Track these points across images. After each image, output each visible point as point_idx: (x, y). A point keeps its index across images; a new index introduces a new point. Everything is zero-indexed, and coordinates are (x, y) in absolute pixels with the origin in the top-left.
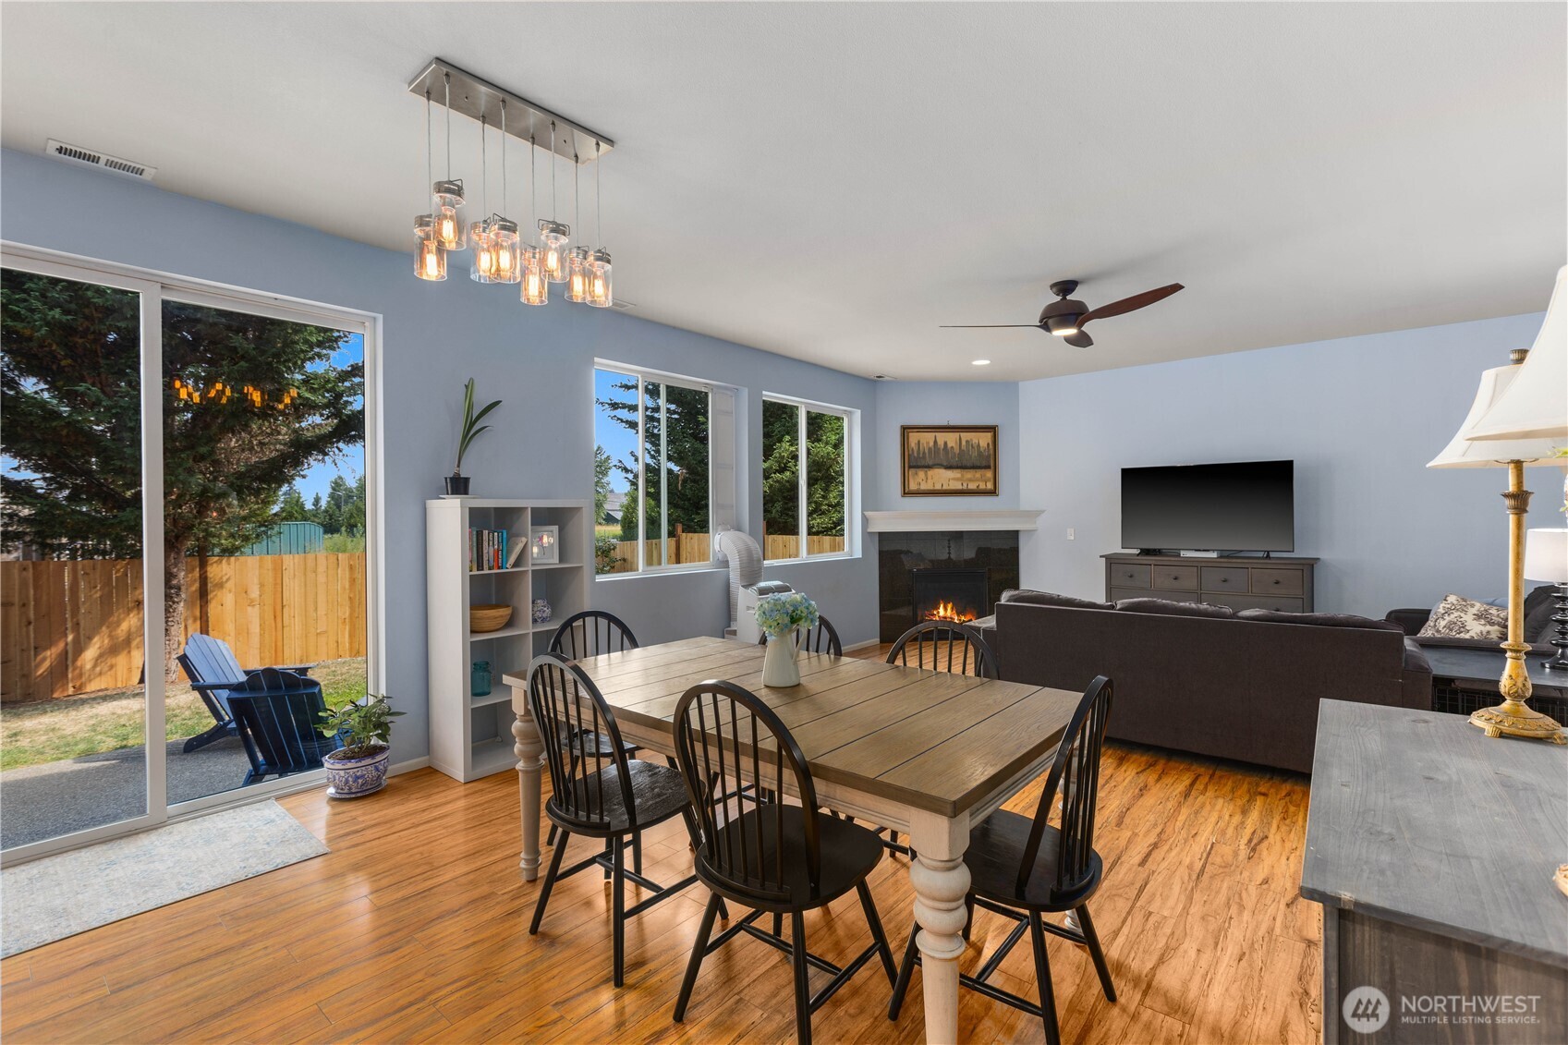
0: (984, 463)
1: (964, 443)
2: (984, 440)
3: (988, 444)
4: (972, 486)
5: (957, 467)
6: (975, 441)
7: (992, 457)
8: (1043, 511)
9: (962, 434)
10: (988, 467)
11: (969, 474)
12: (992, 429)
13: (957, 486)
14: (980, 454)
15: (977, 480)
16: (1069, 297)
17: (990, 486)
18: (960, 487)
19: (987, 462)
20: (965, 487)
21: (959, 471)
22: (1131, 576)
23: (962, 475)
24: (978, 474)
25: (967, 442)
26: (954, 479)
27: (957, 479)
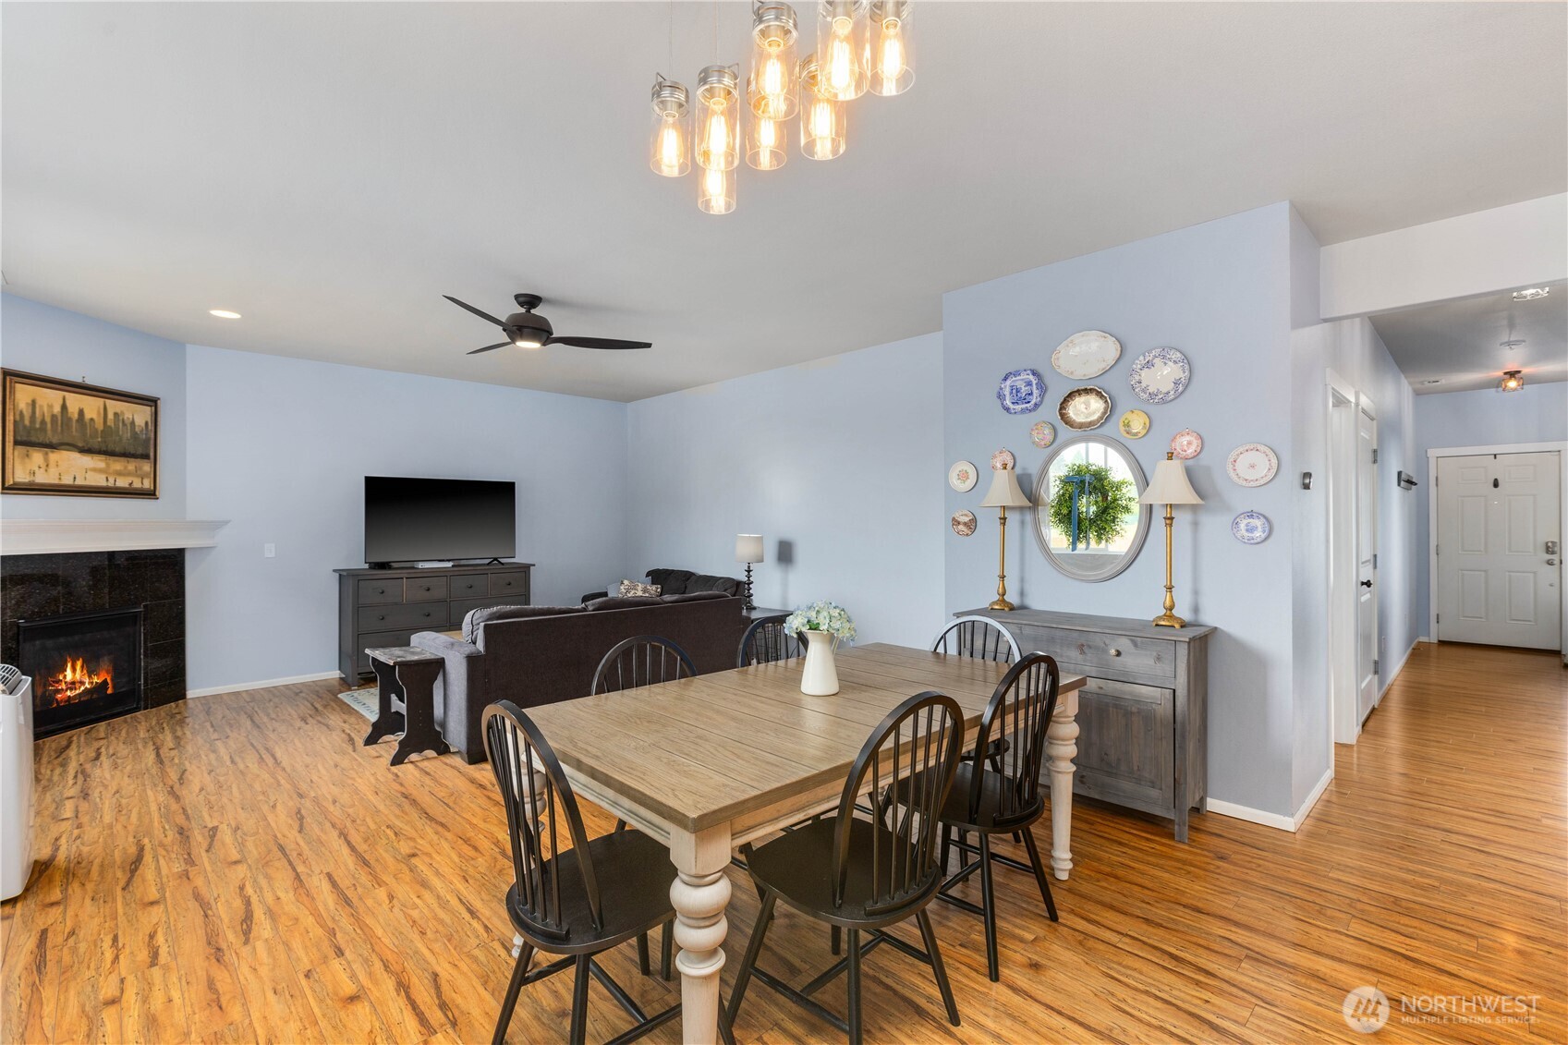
0: (140, 451)
1: (110, 416)
2: (140, 415)
3: (147, 423)
4: (122, 483)
5: (99, 452)
6: (128, 416)
7: (152, 442)
8: (227, 522)
9: (108, 402)
10: (146, 457)
11: (118, 465)
12: (152, 402)
13: (99, 480)
14: (135, 435)
15: (129, 474)
16: (533, 311)
17: (147, 484)
18: (104, 483)
19: (143, 449)
20: (111, 483)
21: (103, 457)
22: (383, 592)
23: (108, 465)
24: (131, 465)
25: (116, 414)
26: (95, 470)
27: (100, 471)
